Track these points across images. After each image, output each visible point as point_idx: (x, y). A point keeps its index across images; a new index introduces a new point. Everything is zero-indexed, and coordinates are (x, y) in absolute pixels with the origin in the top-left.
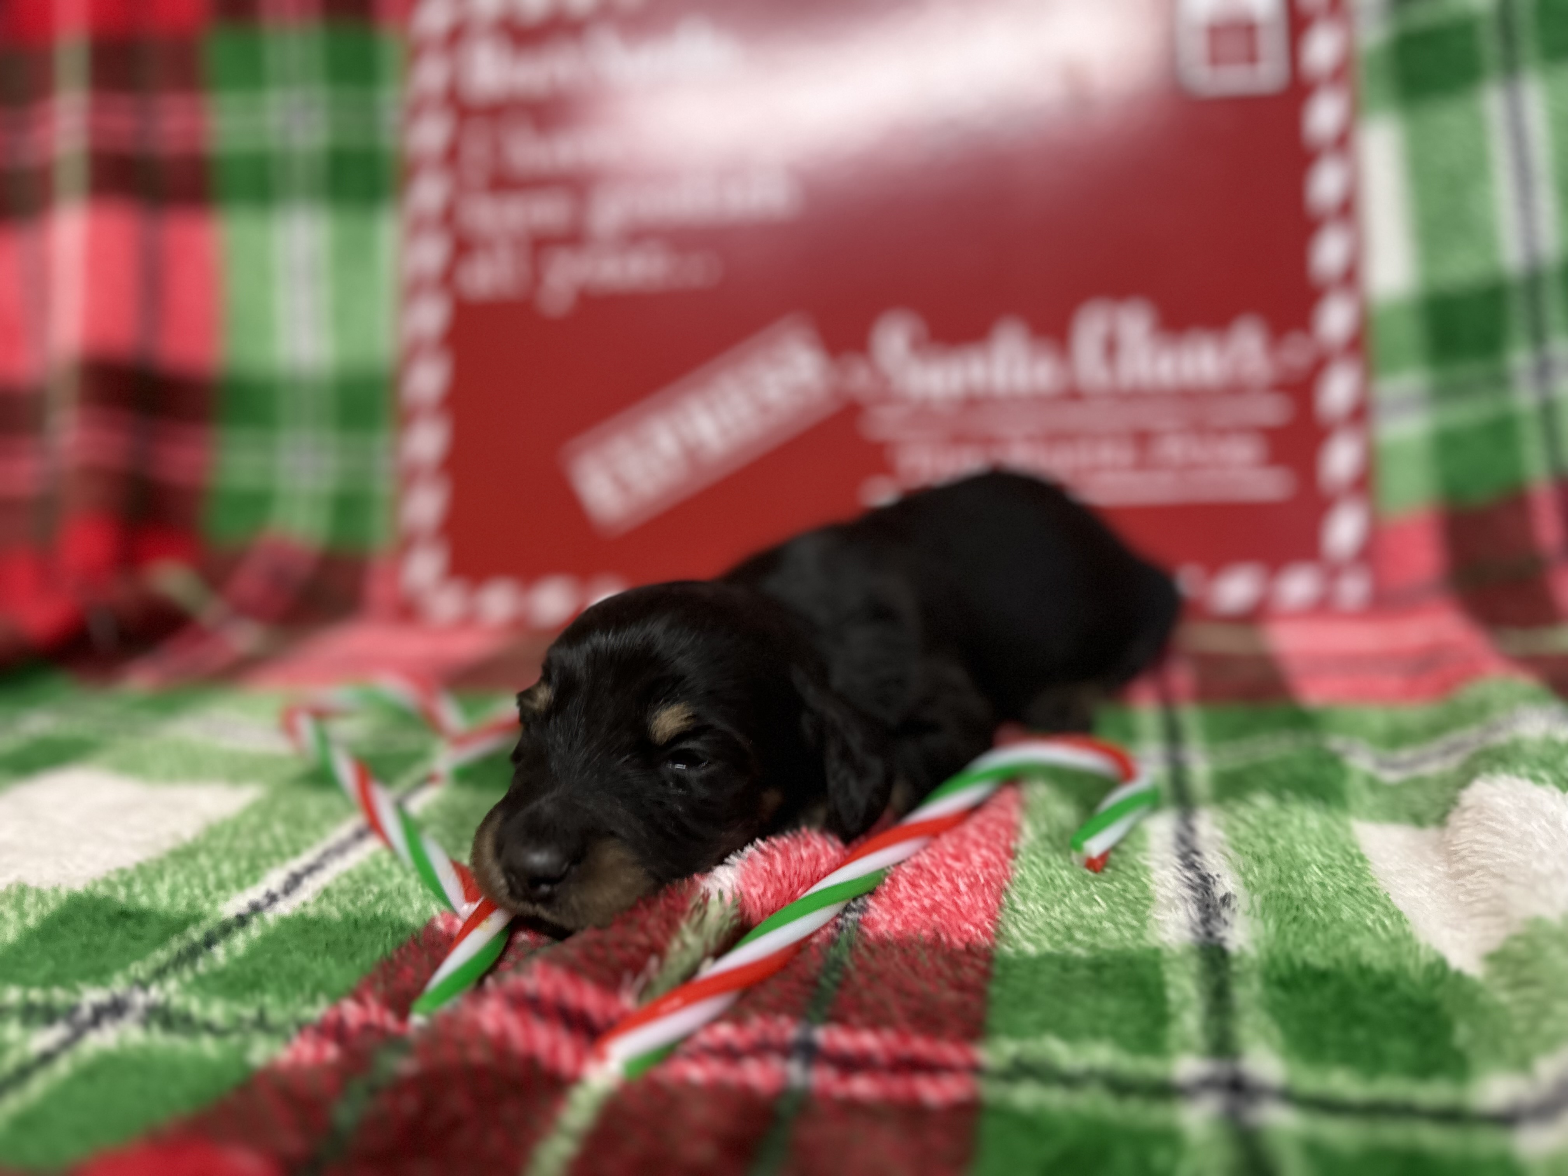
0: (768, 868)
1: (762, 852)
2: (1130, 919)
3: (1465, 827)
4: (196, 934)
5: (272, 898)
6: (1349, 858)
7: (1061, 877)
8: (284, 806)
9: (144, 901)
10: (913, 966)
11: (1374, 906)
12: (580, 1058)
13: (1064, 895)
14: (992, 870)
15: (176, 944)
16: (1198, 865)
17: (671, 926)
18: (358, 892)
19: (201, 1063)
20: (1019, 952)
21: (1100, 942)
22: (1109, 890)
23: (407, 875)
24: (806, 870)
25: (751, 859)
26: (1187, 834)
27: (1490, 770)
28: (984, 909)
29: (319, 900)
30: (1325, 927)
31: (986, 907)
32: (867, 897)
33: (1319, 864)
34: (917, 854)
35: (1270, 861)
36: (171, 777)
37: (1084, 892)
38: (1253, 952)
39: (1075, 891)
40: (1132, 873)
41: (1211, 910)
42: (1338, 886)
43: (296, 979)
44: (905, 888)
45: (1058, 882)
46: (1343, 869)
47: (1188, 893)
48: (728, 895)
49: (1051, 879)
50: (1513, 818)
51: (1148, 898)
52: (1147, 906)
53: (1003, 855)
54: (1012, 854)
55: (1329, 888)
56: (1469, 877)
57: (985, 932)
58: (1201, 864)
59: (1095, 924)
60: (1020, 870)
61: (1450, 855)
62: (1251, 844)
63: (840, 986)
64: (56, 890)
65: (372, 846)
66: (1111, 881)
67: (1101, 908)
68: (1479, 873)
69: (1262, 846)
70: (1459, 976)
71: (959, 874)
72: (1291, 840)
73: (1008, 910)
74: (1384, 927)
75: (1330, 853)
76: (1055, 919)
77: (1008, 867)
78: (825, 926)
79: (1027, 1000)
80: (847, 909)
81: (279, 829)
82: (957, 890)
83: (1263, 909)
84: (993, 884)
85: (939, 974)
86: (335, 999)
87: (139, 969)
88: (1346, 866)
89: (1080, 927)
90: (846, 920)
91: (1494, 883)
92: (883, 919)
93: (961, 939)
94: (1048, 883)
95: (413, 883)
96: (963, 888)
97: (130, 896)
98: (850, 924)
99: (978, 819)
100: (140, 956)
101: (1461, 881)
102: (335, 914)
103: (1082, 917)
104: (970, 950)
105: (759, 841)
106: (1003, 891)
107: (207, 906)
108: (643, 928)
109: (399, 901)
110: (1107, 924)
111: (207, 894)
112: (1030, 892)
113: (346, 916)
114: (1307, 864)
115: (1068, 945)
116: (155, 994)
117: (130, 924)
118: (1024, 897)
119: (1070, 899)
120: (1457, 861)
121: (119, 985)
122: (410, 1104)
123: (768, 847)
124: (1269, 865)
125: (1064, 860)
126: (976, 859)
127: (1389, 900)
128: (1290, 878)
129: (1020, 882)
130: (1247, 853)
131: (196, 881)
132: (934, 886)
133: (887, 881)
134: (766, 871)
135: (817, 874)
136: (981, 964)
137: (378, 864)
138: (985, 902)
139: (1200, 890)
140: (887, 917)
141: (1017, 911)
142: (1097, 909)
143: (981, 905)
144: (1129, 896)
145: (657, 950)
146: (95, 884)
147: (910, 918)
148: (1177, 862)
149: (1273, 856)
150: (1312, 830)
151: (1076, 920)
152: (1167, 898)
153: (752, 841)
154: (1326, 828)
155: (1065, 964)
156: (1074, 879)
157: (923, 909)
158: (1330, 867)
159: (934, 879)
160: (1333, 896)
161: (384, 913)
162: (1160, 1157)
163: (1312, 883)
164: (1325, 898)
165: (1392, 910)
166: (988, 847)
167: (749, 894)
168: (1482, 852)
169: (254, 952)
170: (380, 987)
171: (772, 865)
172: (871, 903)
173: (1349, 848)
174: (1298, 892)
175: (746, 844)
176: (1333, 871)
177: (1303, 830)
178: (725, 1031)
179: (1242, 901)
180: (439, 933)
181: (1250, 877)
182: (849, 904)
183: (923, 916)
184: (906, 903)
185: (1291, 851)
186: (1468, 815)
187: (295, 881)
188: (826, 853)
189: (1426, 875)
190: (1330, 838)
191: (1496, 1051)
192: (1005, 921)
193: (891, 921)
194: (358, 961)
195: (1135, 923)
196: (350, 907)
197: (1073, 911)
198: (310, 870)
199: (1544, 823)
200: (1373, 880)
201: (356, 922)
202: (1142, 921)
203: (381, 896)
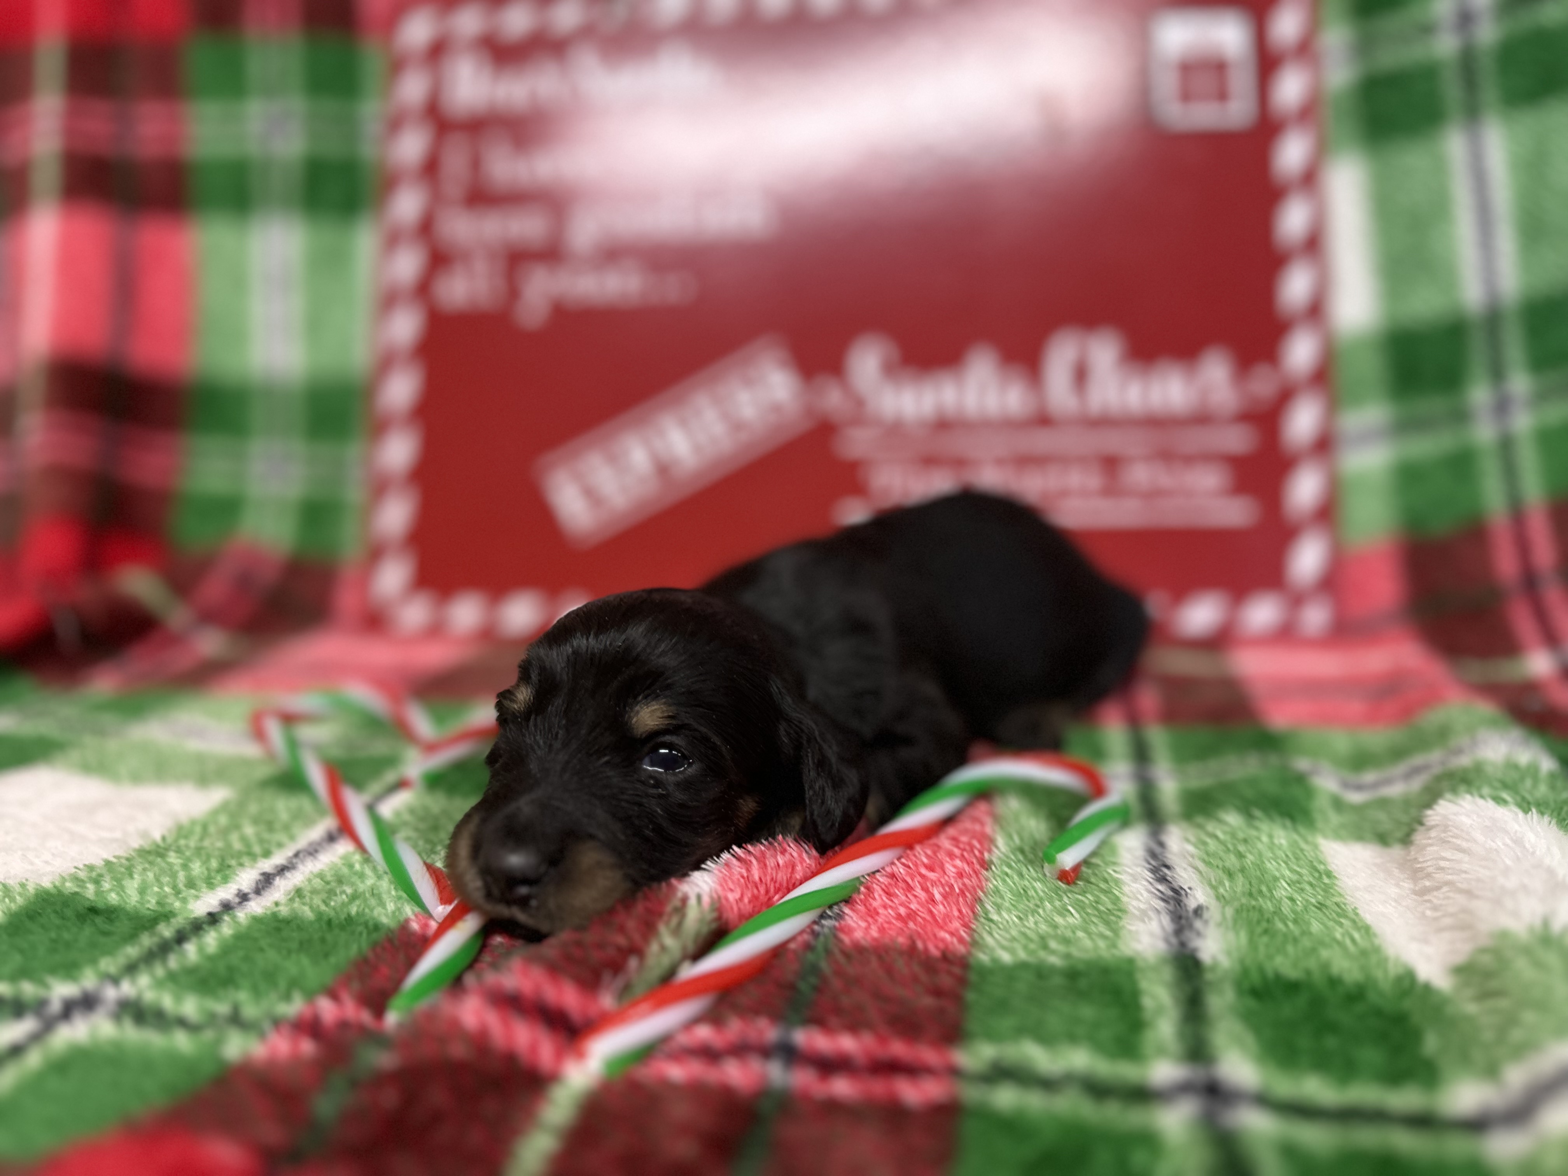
0: (745, 875)
1: (739, 859)
2: (1103, 929)
3: (1431, 845)
4: (166, 931)
5: (244, 897)
6: (1317, 875)
7: (1034, 888)
8: (253, 808)
9: (113, 898)
10: (889, 970)
11: (1343, 920)
12: (560, 1055)
13: (1038, 906)
14: (966, 881)
15: (147, 941)
16: (1169, 878)
17: (649, 928)
18: (331, 893)
19: (174, 1058)
20: (995, 961)
21: (1075, 952)
22: (1082, 901)
23: (379, 877)
24: (782, 876)
25: (727, 865)
26: (1158, 850)
27: (1454, 790)
28: (959, 917)
29: (291, 900)
30: (1295, 940)
31: (960, 916)
32: (842, 905)
33: (1287, 880)
34: (893, 863)
35: (1240, 875)
36: (137, 778)
37: (1057, 903)
38: (1225, 962)
39: (1049, 902)
40: (1103, 885)
41: (1183, 922)
42: (1307, 901)
43: (270, 977)
44: (880, 896)
45: (1031, 893)
46: (1311, 884)
47: (1160, 905)
48: (706, 899)
49: (1024, 890)
50: (1479, 836)
51: (1120, 910)
52: (1120, 918)
53: (977, 866)
54: (986, 865)
55: (1298, 902)
56: (1435, 893)
57: (961, 940)
58: (1172, 877)
59: (1069, 934)
60: (993, 881)
61: (1416, 873)
62: (1221, 859)
63: (818, 990)
64: (23, 886)
65: (344, 847)
66: (1084, 893)
67: (1075, 918)
68: (1445, 889)
69: (1232, 861)
70: (1427, 988)
71: (934, 883)
72: (1260, 854)
73: (982, 920)
74: (1353, 940)
75: (1298, 869)
76: (1029, 928)
77: (982, 878)
78: (802, 932)
79: (1002, 1006)
80: (823, 916)
81: (249, 830)
82: (932, 900)
83: (1235, 921)
84: (968, 894)
85: (915, 979)
86: (310, 996)
87: (108, 964)
88: (1314, 882)
89: (1056, 937)
90: (823, 926)
91: (1461, 899)
92: (859, 926)
93: (937, 947)
94: (1022, 894)
95: (385, 884)
96: (938, 896)
97: (98, 893)
98: (826, 930)
99: (951, 831)
100: (109, 952)
101: (1426, 898)
102: (308, 913)
103: (1055, 926)
104: (947, 957)
105: (734, 847)
106: (978, 901)
107: (177, 904)
108: (622, 929)
109: (373, 902)
110: (1080, 934)
111: (177, 892)
112: (1005, 903)
113: (320, 915)
114: (1276, 879)
115: (1042, 954)
116: (127, 989)
117: (99, 920)
118: (998, 908)
119: (1044, 910)
120: (1422, 879)
121: (89, 980)
122: (390, 1098)
123: (744, 853)
124: (1240, 879)
125: (1037, 872)
126: (950, 869)
127: (1357, 914)
128: (1260, 892)
129: (994, 893)
130: (1218, 867)
131: (166, 879)
132: (909, 895)
133: (862, 889)
134: (743, 877)
135: (793, 881)
136: (957, 970)
137: (351, 866)
138: (960, 911)
139: (1172, 902)
140: (863, 924)
141: (991, 920)
142: (1070, 920)
143: (956, 913)
144: (1102, 908)
145: (637, 951)
146: (64, 880)
147: (886, 926)
148: (1148, 875)
149: (1243, 870)
150: (1280, 847)
151: (1050, 930)
152: (1139, 909)
153: (728, 848)
154: (1294, 845)
155: (1041, 972)
156: (1046, 890)
157: (899, 917)
158: (1299, 883)
159: (909, 888)
160: (1302, 911)
161: (358, 913)
162: (1138, 1158)
163: (1281, 898)
164: (1294, 912)
165: (1360, 924)
166: (963, 858)
167: (727, 899)
168: (1448, 868)
169: (226, 949)
170: (356, 985)
171: (748, 870)
172: (847, 910)
173: (1315, 864)
174: (1268, 906)
175: (722, 851)
176: (1302, 886)
177: (1272, 846)
178: (704, 1033)
179: (1214, 912)
180: (414, 934)
181: (1221, 890)
182: (825, 912)
183: (899, 924)
184: (881, 911)
185: (1260, 866)
186: (1433, 834)
187: (266, 881)
188: (802, 860)
189: (1393, 891)
190: (1297, 854)
191: (1465, 1060)
192: (980, 930)
193: (868, 928)
194: (333, 960)
195: (1108, 933)
196: (323, 907)
197: (1046, 921)
198: (282, 870)
199: (1508, 842)
200: (1340, 895)
201: (329, 922)
202: (1116, 932)
203: (354, 897)
